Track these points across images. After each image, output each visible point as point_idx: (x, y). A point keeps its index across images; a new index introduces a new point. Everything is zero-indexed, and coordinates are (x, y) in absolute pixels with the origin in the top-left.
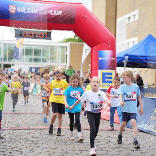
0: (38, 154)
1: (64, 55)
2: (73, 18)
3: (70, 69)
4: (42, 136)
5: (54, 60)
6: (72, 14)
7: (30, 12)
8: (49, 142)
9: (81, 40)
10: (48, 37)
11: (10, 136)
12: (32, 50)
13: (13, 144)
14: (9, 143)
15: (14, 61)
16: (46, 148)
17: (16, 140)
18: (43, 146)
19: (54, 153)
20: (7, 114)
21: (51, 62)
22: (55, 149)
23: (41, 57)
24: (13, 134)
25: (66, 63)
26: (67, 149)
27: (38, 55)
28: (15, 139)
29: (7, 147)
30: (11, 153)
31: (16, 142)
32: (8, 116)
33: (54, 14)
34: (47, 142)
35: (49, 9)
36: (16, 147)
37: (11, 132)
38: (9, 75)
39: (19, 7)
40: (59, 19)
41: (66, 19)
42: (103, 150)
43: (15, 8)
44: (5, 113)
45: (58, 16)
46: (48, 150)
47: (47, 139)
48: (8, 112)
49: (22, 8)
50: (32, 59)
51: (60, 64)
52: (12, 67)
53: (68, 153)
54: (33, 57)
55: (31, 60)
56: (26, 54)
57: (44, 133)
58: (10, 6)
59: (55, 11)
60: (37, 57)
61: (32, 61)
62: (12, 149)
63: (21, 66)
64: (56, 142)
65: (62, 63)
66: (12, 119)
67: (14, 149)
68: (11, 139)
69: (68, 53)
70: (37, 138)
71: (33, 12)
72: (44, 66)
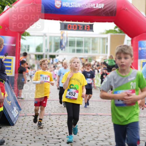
0: (83, 138)
1: (105, 46)
2: (114, 10)
3: (111, 59)
4: (85, 121)
5: (96, 51)
6: (113, 7)
7: (74, 7)
8: (93, 127)
9: (122, 31)
10: (90, 29)
11: (56, 121)
12: (75, 42)
13: (59, 128)
14: (56, 127)
15: (58, 52)
16: (90, 132)
17: (62, 125)
18: (87, 131)
19: (97, 137)
20: (53, 100)
21: (93, 52)
22: (98, 134)
23: (83, 48)
24: (59, 119)
25: (107, 53)
26: (109, 134)
27: (80, 46)
28: (61, 123)
29: (55, 130)
30: (58, 136)
31: (62, 126)
32: (54, 102)
33: (96, 7)
34: (91, 127)
35: (92, 3)
36: (63, 131)
37: (58, 117)
38: (54, 65)
39: (64, 2)
40: (101, 12)
41: (107, 11)
42: (144, 136)
43: (60, 3)
44: (51, 100)
45: (99, 9)
46: (92, 135)
47: (90, 124)
48: (54, 99)
49: (67, 3)
50: (75, 50)
51: (101, 54)
52: (57, 58)
53: (111, 138)
54: (76, 48)
55: (73, 51)
56: (70, 46)
57: (88, 119)
58: (56, 1)
59: (97, 4)
60: (79, 48)
61: (75, 51)
62: (59, 132)
63: (65, 56)
64: (99, 127)
65: (102, 53)
66: (57, 106)
67: (61, 133)
68: (58, 123)
69: (109, 44)
70: (81, 123)
71: (77, 6)
72: (86, 57)
